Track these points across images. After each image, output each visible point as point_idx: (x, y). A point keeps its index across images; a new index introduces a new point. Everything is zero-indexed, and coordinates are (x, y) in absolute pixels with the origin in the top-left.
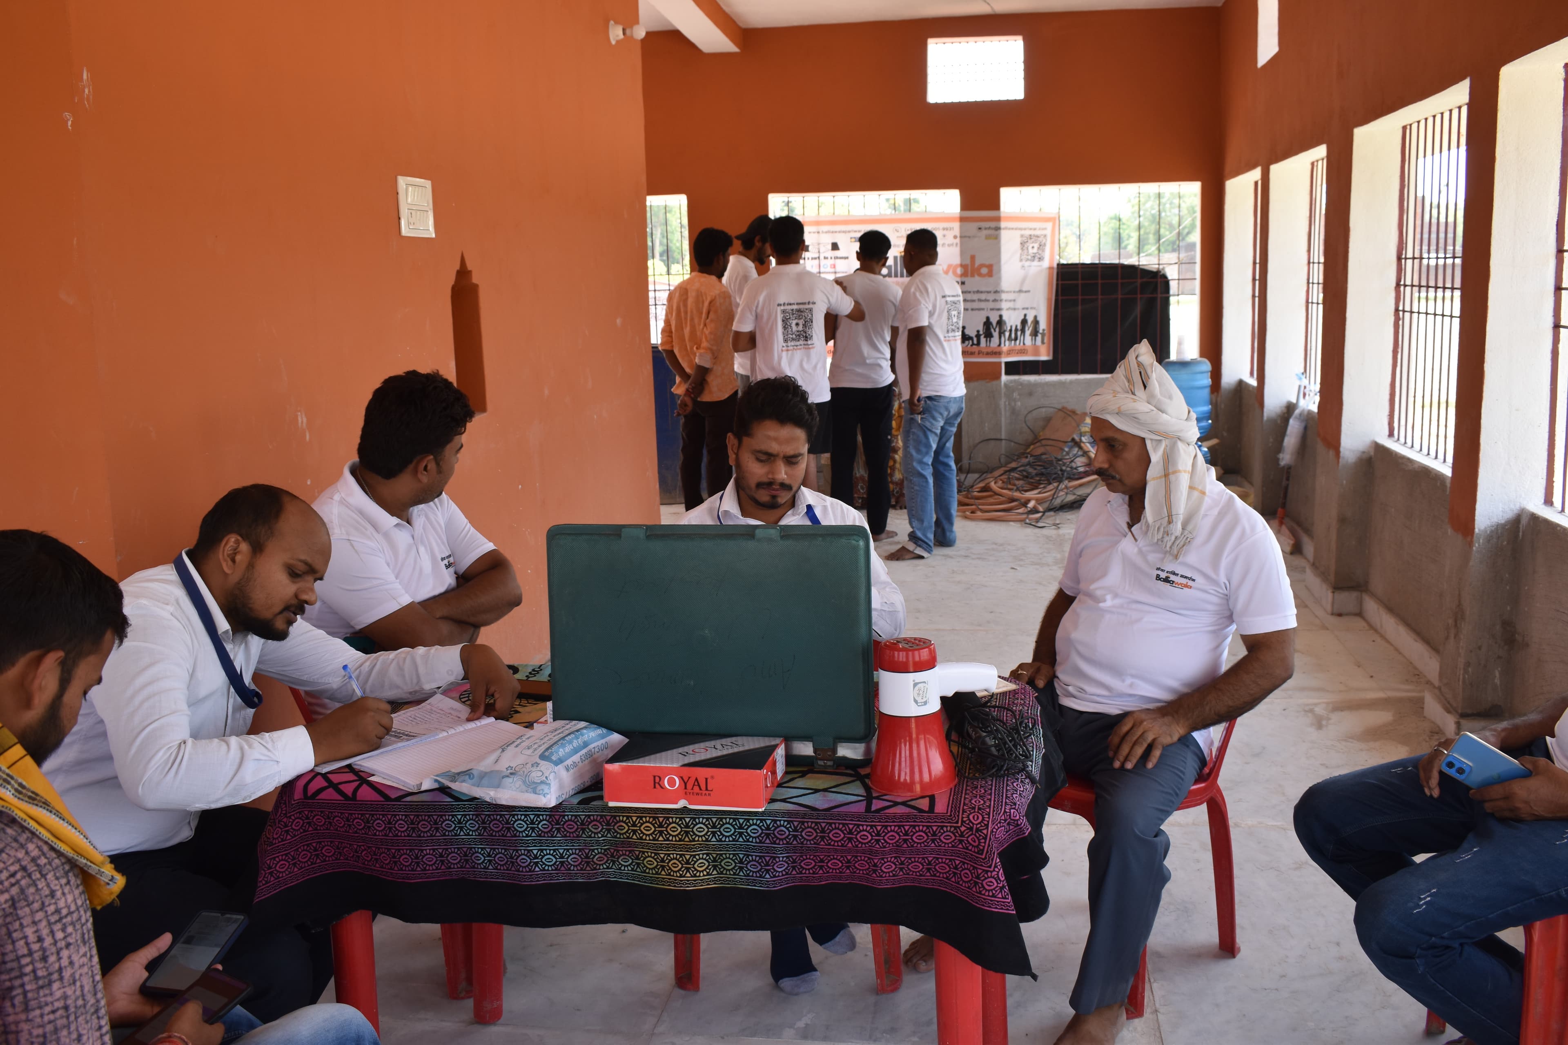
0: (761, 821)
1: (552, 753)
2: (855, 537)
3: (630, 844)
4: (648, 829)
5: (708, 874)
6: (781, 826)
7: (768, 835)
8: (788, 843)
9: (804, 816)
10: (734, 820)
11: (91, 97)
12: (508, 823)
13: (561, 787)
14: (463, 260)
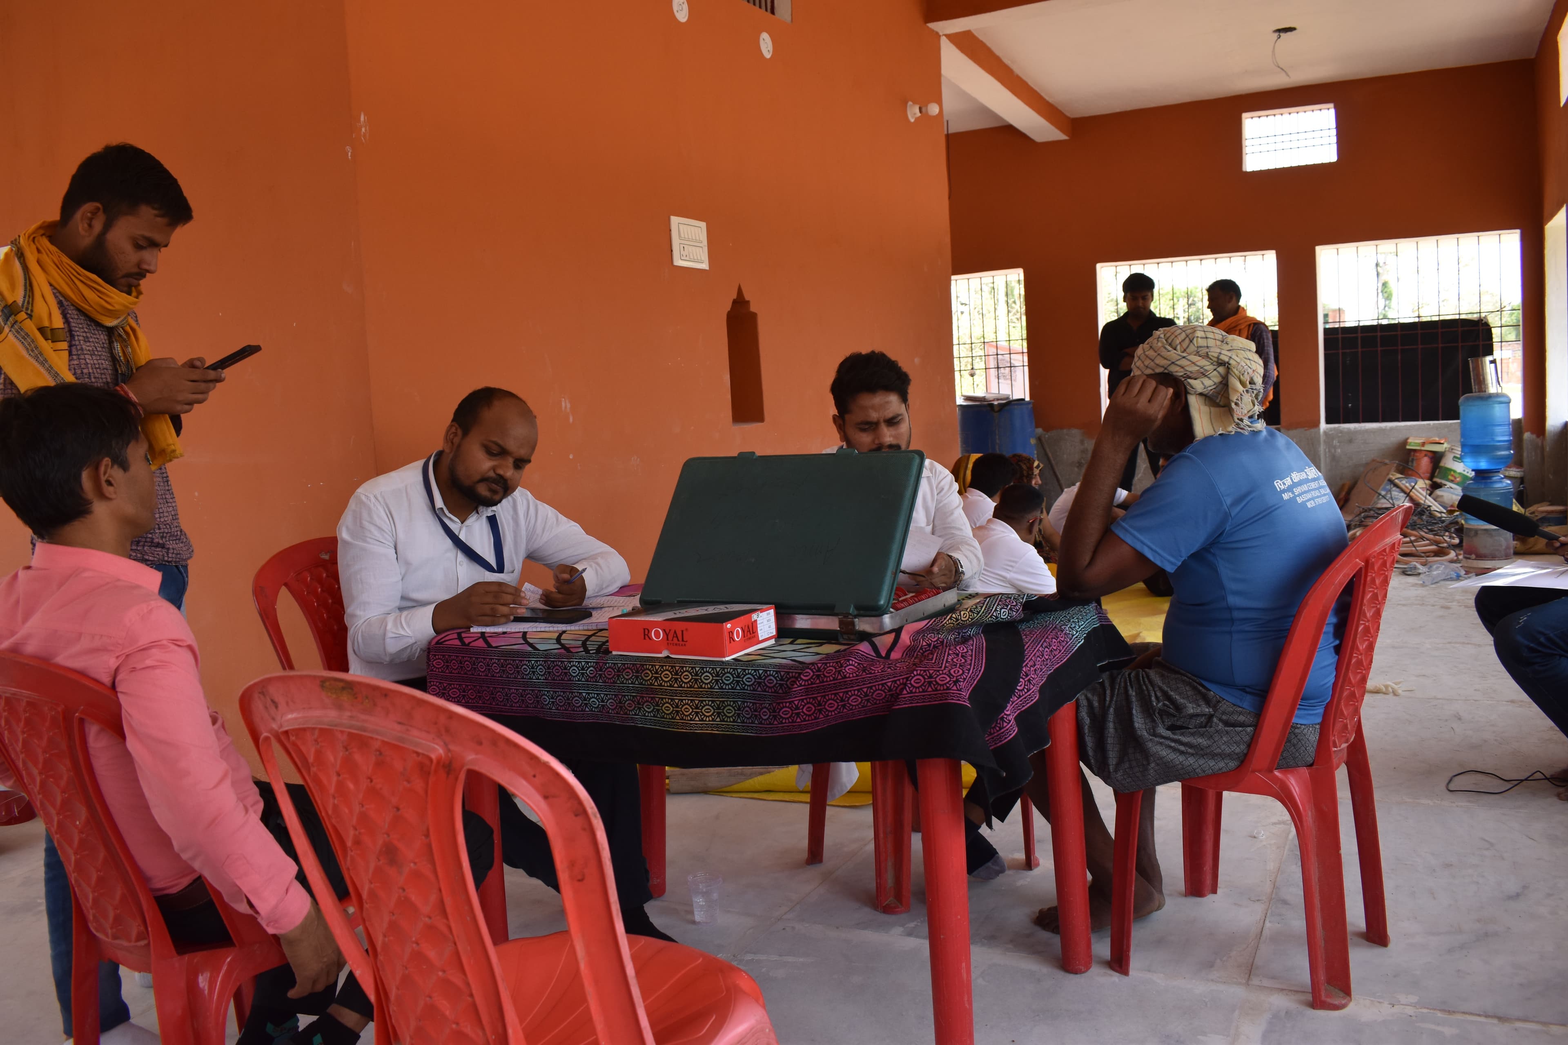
0: (755, 671)
3: (652, 691)
5: (713, 720)
6: (770, 675)
8: (775, 691)
10: (734, 670)
11: (368, 135)
14: (740, 291)
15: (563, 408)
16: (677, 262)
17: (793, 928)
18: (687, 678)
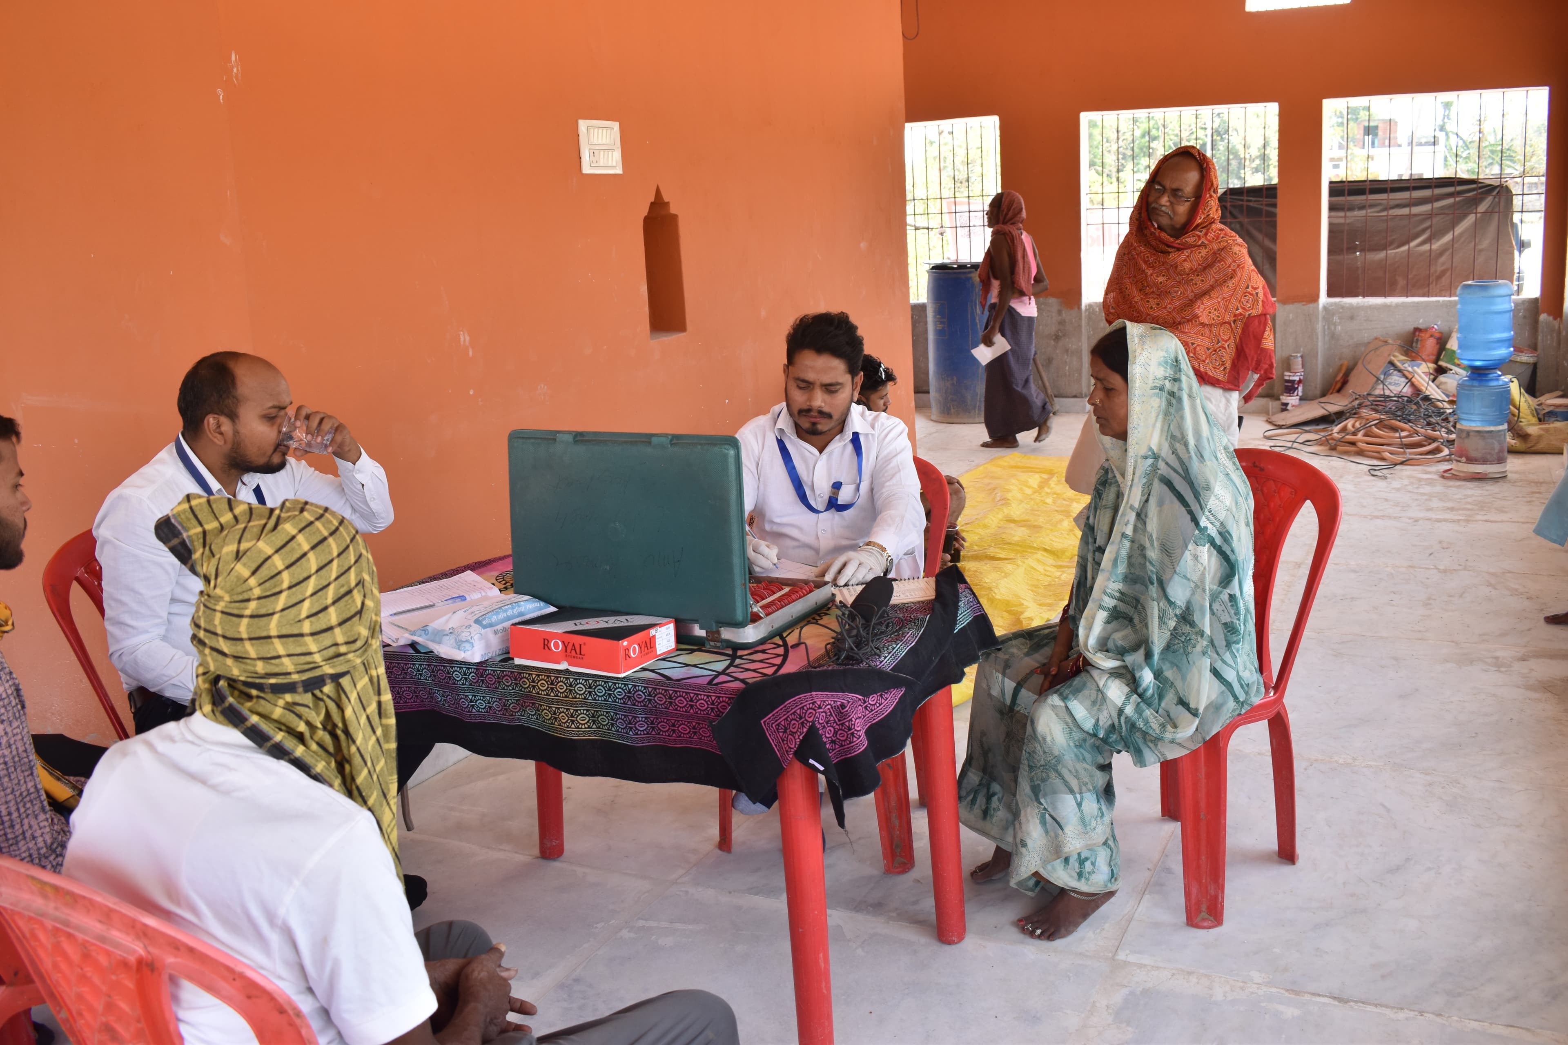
0: (625, 685)
1: (484, 619)
2: (727, 447)
3: (532, 698)
4: (543, 685)
5: (589, 727)
6: (639, 690)
7: (629, 697)
8: (645, 706)
9: (658, 683)
10: (605, 682)
11: (240, 75)
12: (449, 673)
13: (488, 646)
14: (658, 192)
15: (462, 343)
16: (587, 170)
17: (687, 892)
18: (562, 688)
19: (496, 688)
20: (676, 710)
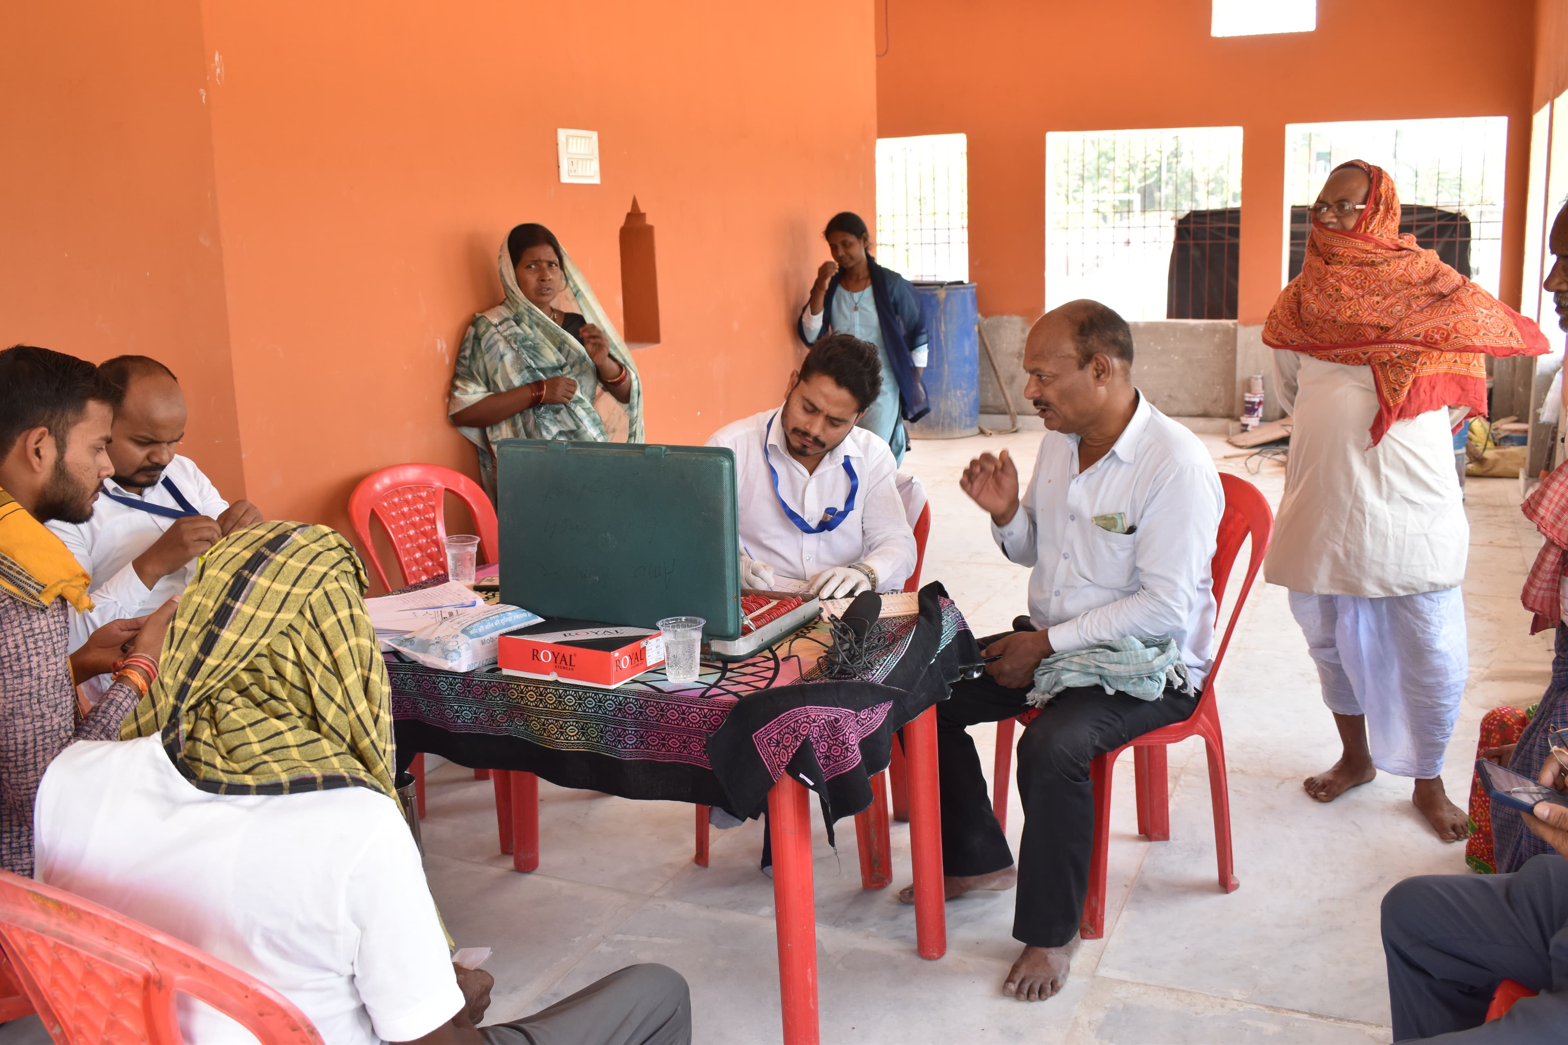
0: (616, 697)
1: (472, 629)
2: (721, 458)
3: (521, 709)
4: (532, 696)
5: (578, 739)
6: (630, 702)
7: (620, 710)
8: (635, 718)
9: (650, 695)
10: (596, 694)
11: (223, 75)
12: (434, 683)
13: (475, 656)
14: (635, 203)
15: (439, 350)
16: (565, 179)
17: (664, 906)
18: (551, 699)
19: (483, 698)
20: (668, 722)
